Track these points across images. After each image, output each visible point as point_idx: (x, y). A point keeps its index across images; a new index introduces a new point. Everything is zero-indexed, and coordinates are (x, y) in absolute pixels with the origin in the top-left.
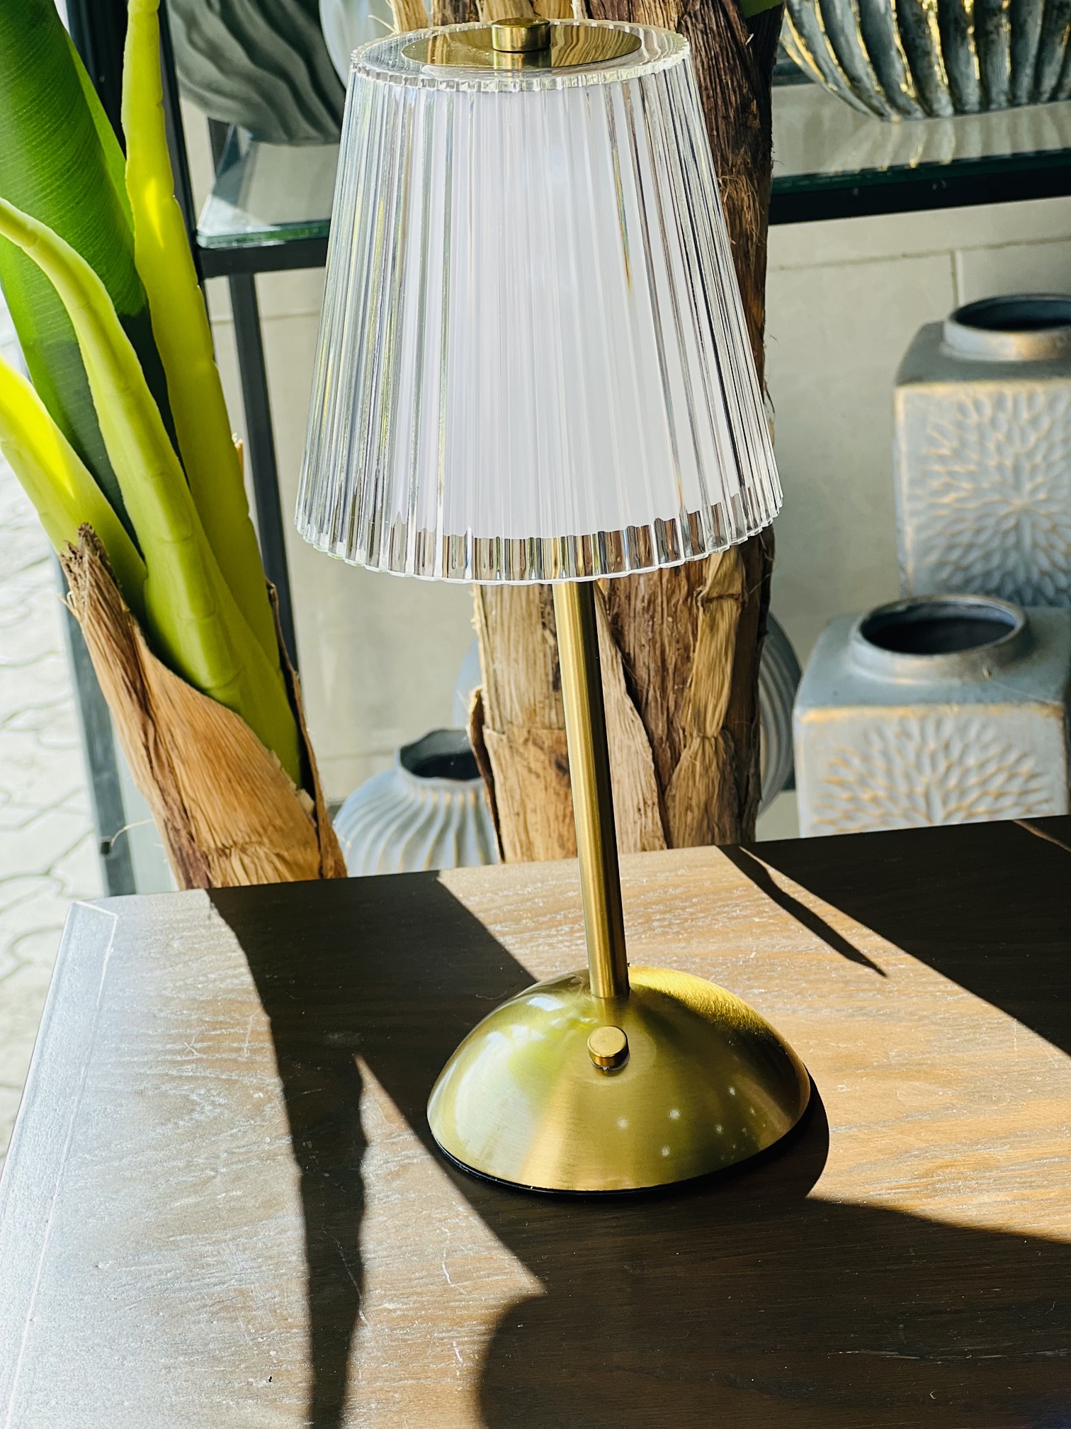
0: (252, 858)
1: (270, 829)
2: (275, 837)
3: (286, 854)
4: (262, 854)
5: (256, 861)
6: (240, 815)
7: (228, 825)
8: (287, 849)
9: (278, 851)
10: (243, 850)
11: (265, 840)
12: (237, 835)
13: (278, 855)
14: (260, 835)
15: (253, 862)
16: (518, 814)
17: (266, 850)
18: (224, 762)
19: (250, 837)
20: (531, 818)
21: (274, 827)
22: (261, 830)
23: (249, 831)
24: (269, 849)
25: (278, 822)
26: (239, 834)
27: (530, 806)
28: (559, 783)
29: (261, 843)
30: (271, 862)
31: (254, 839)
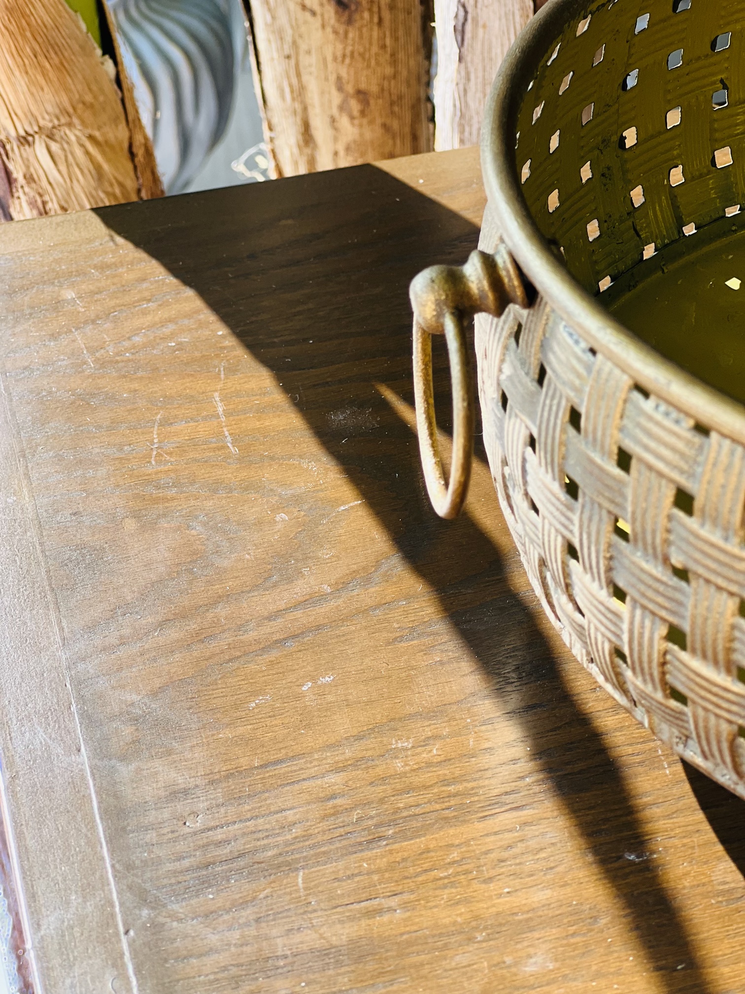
0: (62, 145)
1: (80, 106)
2: (87, 115)
3: (97, 134)
4: (73, 138)
5: (66, 146)
6: (48, 96)
7: (34, 109)
8: (99, 128)
9: (89, 131)
10: (51, 137)
11: (76, 121)
12: (44, 118)
13: (91, 138)
14: (69, 116)
15: (63, 149)
16: (288, 57)
17: (78, 133)
18: (28, 34)
19: (58, 119)
20: (305, 60)
21: (84, 103)
22: (71, 110)
23: (57, 111)
24: (80, 130)
25: (88, 98)
26: (47, 117)
27: (303, 47)
28: (338, 21)
29: (70, 125)
30: (82, 146)
31: (63, 120)
